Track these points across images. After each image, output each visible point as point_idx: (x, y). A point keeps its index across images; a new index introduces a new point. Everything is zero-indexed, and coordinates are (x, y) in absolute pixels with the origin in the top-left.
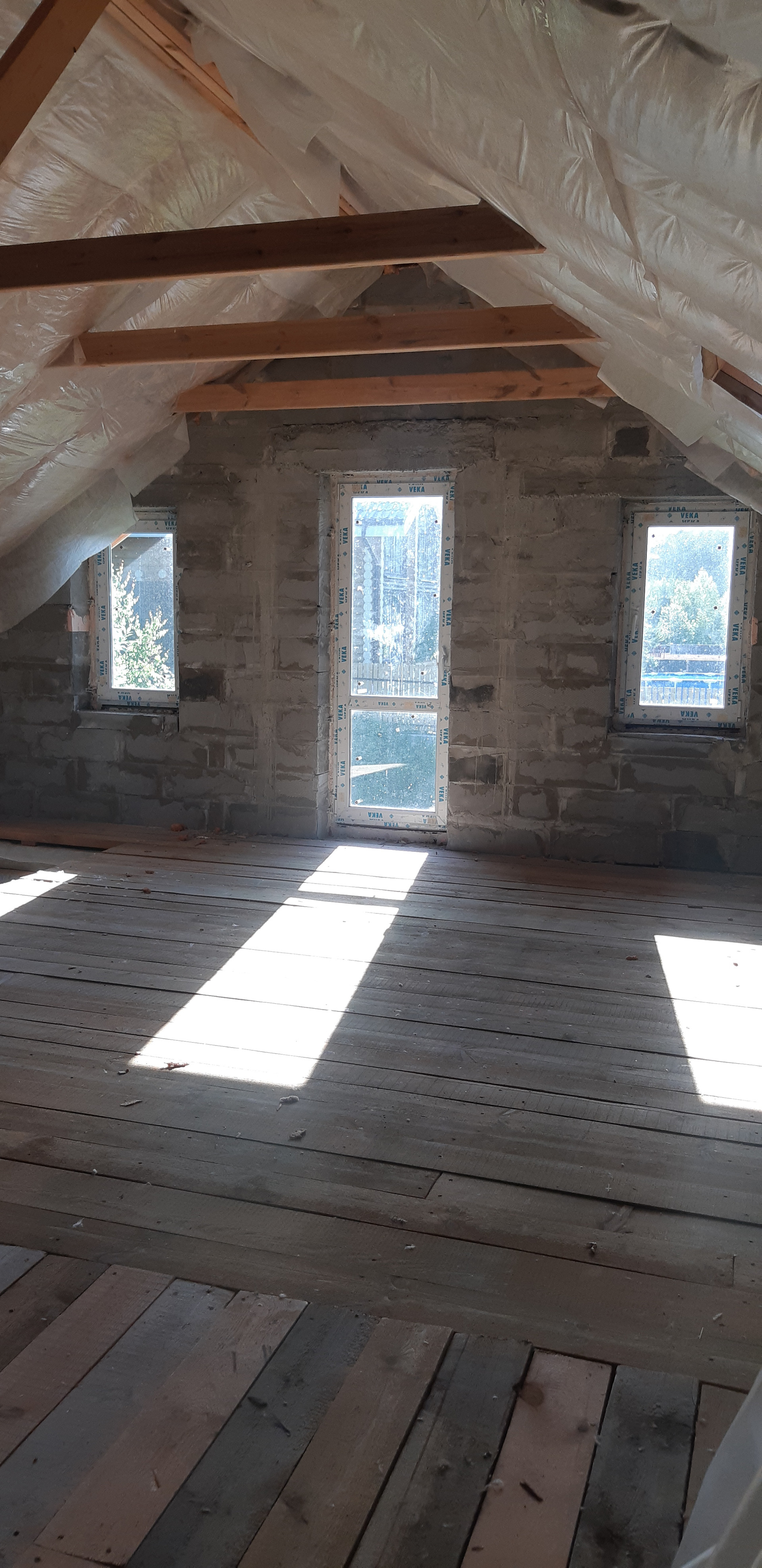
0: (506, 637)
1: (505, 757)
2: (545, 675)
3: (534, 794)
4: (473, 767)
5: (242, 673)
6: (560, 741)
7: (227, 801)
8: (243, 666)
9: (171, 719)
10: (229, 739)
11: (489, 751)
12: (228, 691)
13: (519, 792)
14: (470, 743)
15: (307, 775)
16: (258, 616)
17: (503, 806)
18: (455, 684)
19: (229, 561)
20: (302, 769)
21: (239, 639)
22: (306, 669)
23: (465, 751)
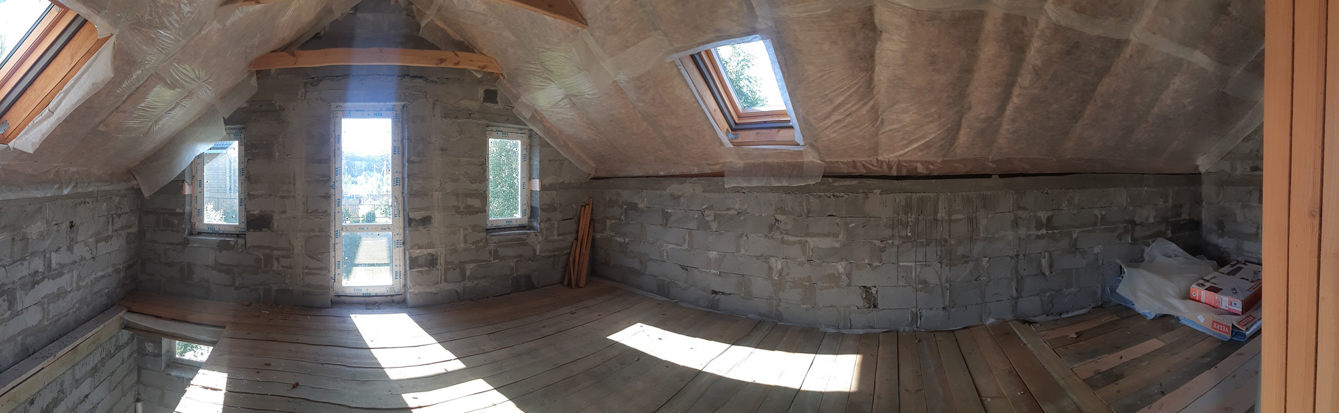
0: (437, 191)
1: (439, 253)
2: (456, 208)
3: (454, 270)
4: (422, 261)
5: (284, 216)
6: (465, 241)
7: (275, 287)
8: (284, 212)
9: (241, 241)
10: (276, 253)
11: (431, 251)
12: (275, 226)
13: (447, 270)
14: (420, 247)
15: (324, 272)
16: (294, 184)
17: (439, 279)
18: (411, 217)
19: (277, 154)
20: (321, 269)
21: (282, 197)
22: (323, 212)
23: (417, 252)
